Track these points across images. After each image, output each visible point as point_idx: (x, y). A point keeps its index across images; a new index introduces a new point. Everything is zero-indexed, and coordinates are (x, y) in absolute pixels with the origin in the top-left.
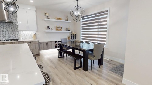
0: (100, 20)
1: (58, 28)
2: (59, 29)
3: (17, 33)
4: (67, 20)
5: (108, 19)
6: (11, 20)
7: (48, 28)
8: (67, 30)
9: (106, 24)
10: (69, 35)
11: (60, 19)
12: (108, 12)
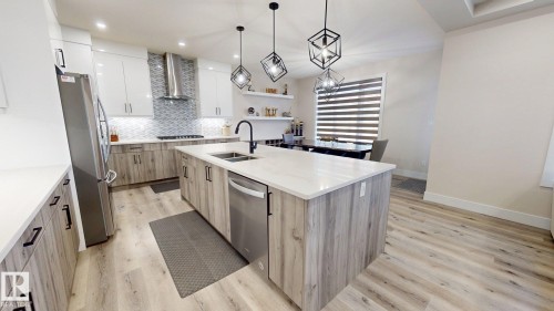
0: (362, 97)
1: (269, 112)
2: (271, 112)
3: (193, 122)
4: (285, 93)
5: (382, 95)
6: (185, 94)
7: (251, 110)
8: (284, 115)
9: (378, 105)
10: (287, 127)
11: (274, 91)
12: (383, 82)
